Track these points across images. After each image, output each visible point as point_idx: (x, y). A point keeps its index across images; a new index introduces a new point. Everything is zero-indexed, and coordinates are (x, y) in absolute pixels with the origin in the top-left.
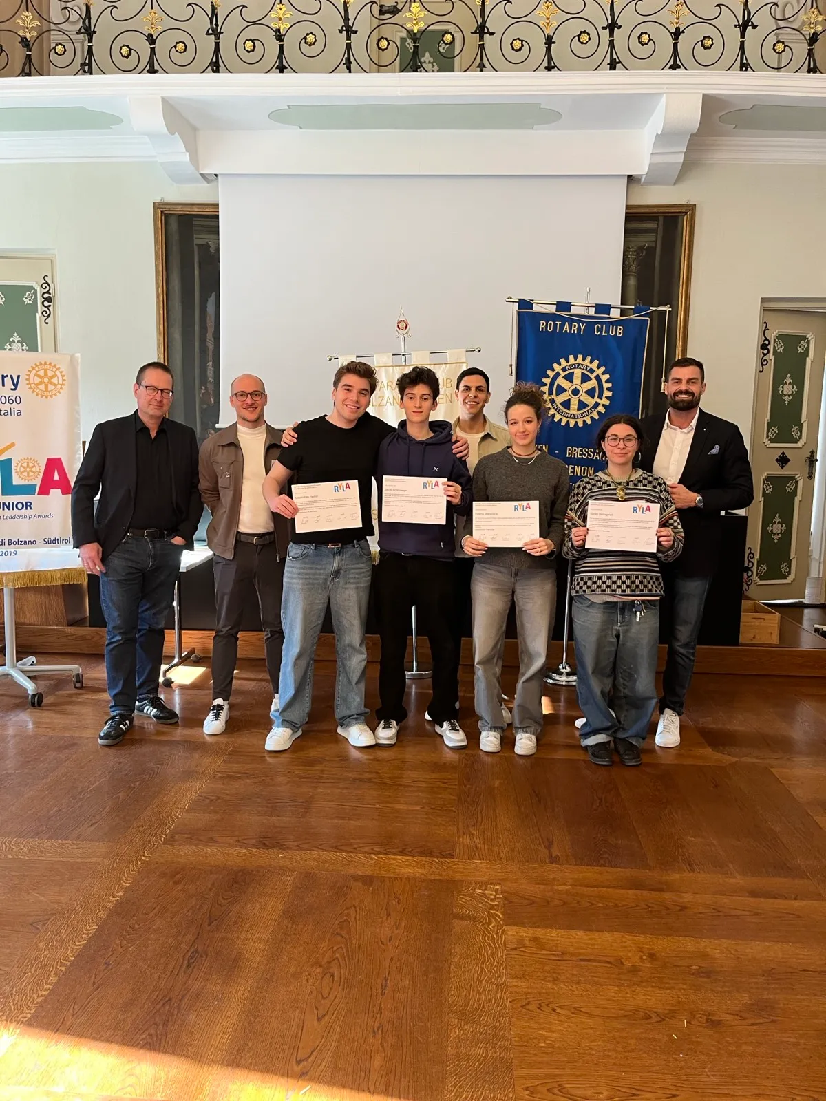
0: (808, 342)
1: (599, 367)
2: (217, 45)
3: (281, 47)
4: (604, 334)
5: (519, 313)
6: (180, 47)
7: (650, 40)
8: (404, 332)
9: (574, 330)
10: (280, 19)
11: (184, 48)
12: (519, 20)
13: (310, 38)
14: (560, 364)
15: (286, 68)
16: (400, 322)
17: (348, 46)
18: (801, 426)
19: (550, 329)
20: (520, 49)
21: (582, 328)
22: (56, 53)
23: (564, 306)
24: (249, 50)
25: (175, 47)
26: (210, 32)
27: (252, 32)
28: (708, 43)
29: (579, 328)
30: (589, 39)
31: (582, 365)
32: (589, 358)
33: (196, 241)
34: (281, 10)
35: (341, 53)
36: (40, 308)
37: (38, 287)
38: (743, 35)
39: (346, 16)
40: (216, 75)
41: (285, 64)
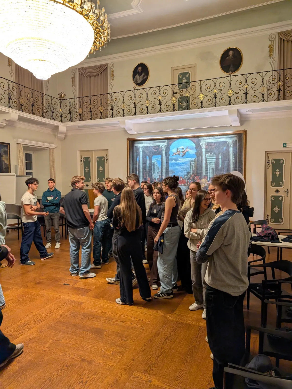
0: (284, 160)
2: (136, 110)
3: (148, 109)
7: (224, 99)
12: (196, 98)
13: (153, 107)
17: (161, 108)
18: (283, 182)
20: (196, 104)
22: (107, 114)
24: (142, 110)
25: (128, 111)
26: (134, 107)
27: (142, 106)
28: (238, 98)
30: (211, 100)
33: (135, 146)
34: (147, 102)
35: (159, 109)
36: (105, 161)
37: (105, 156)
38: (246, 95)
39: (160, 101)
40: (135, 116)
41: (148, 112)
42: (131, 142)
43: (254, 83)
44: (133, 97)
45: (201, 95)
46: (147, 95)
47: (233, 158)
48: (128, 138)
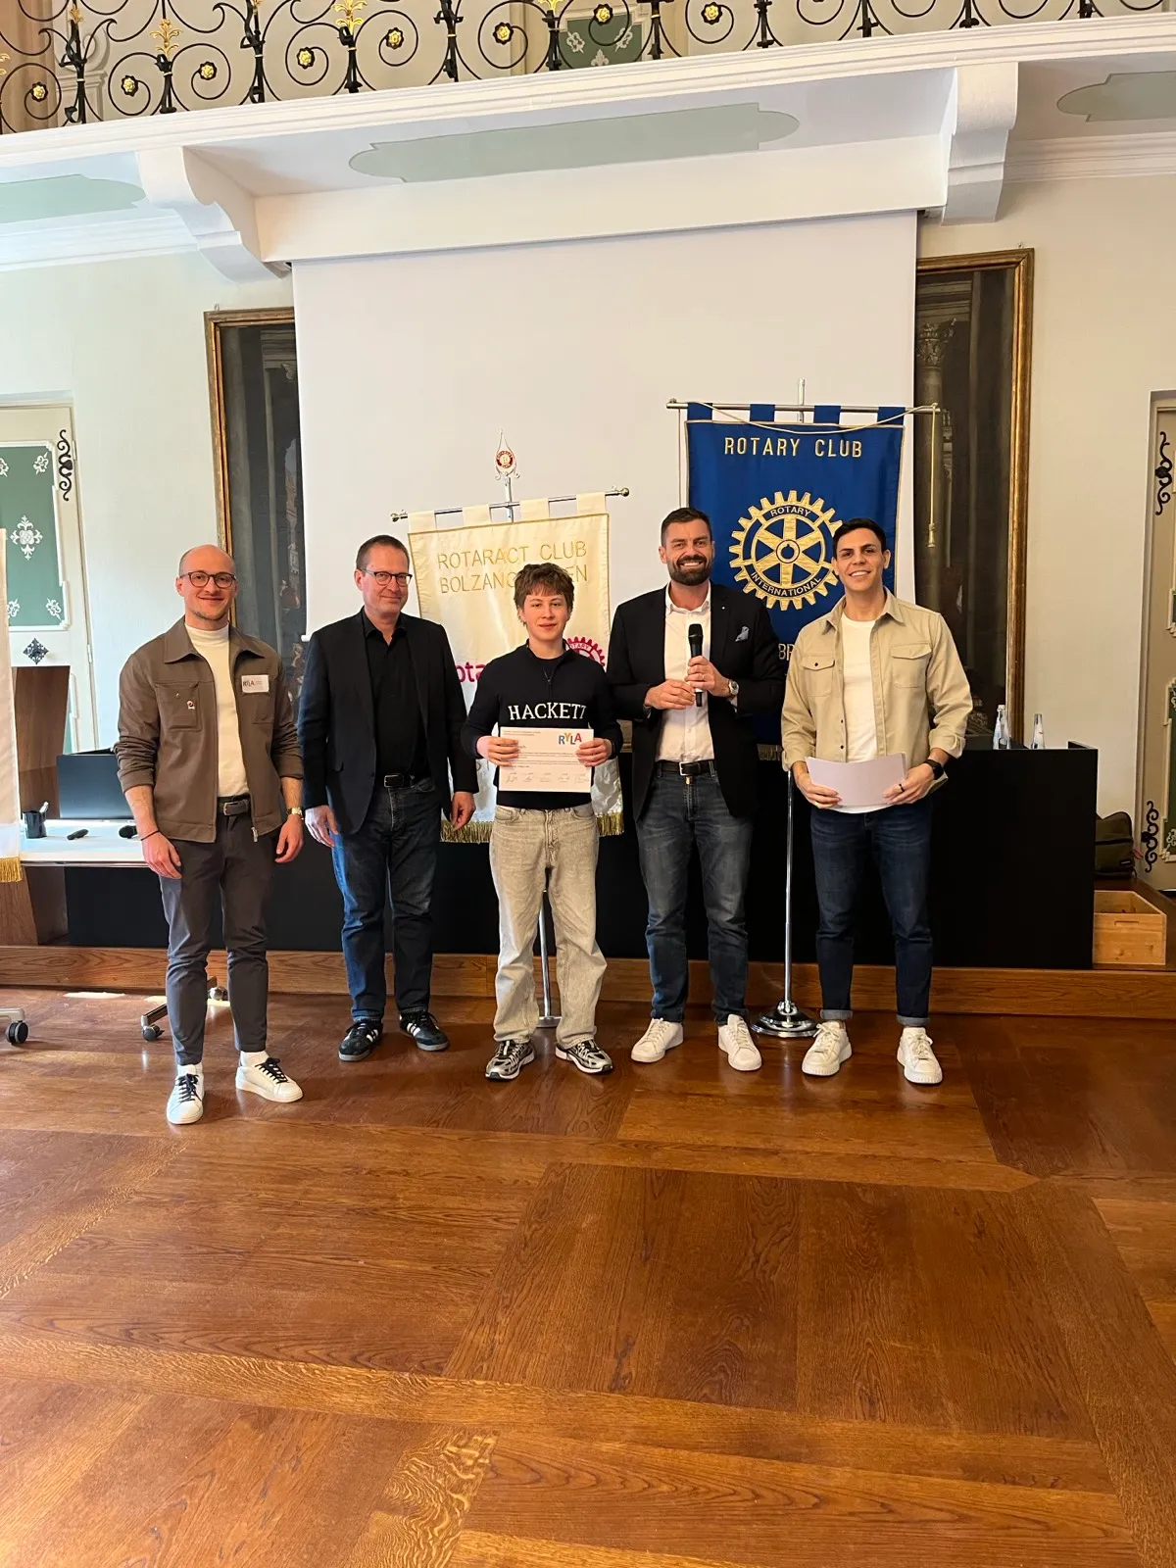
1: (824, 510)
2: (259, 61)
3: (352, 54)
4: (830, 455)
5: (689, 426)
6: (207, 70)
8: (510, 470)
9: (782, 450)
10: (348, 13)
11: (212, 71)
13: (394, 37)
14: (760, 508)
15: (360, 85)
16: (501, 454)
17: (452, 44)
19: (742, 450)
20: (717, 20)
21: (795, 446)
22: (34, 98)
23: (763, 412)
24: (306, 64)
25: (200, 71)
26: (246, 42)
27: (310, 37)
29: (789, 448)
31: (797, 507)
32: (807, 496)
33: (267, 365)
35: (441, 54)
36: (57, 478)
37: (52, 448)
40: (260, 106)
41: (359, 80)
42: (234, 344)
47: (945, 441)
48: (212, 309)
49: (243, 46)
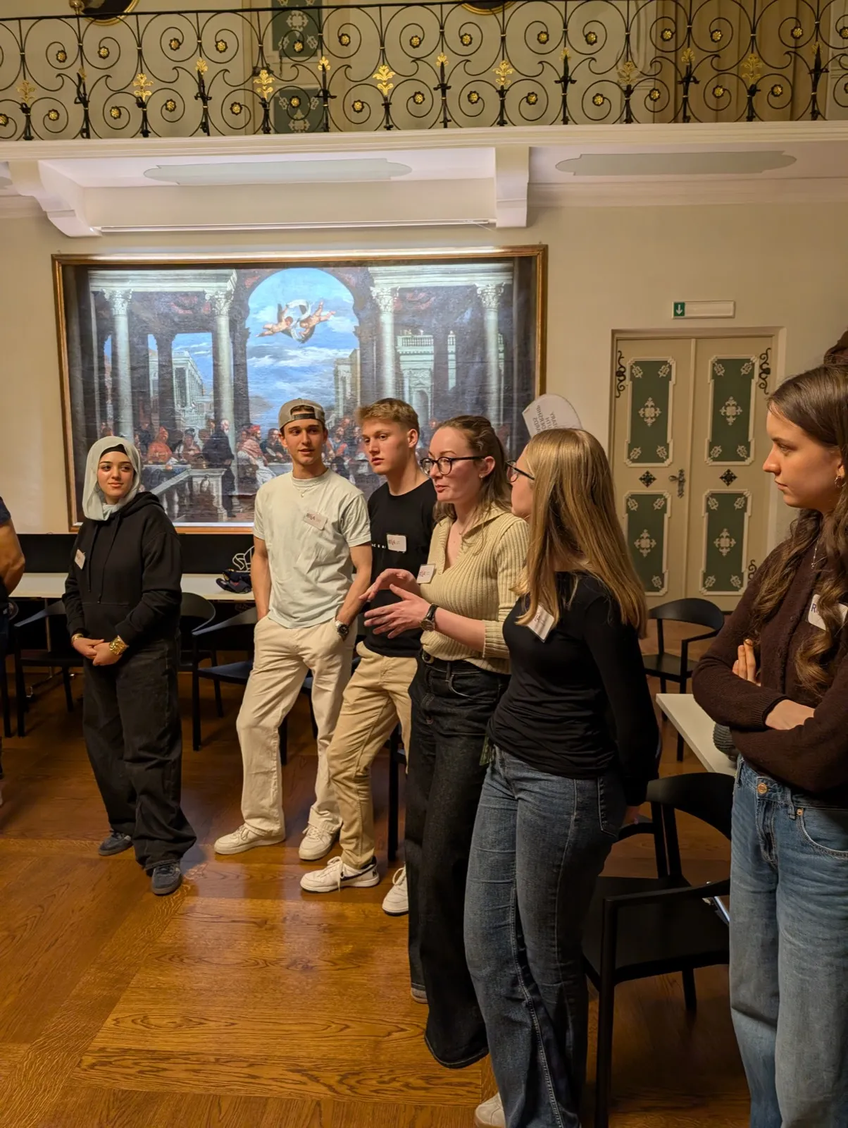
0: (670, 368)
2: (86, 112)
3: (145, 114)
7: (479, 98)
10: (142, 88)
11: (57, 116)
12: (360, 83)
13: (170, 105)
15: (150, 133)
17: (206, 112)
18: (667, 446)
20: (361, 111)
24: (116, 116)
26: (78, 100)
27: (121, 100)
28: (533, 99)
30: (424, 99)
33: (93, 290)
34: (142, 79)
35: (199, 118)
38: (565, 90)
39: (201, 83)
40: (87, 141)
41: (149, 129)
42: (71, 275)
43: (595, 42)
44: (72, 50)
45: (384, 74)
46: (140, 45)
47: (499, 352)
48: (57, 253)
49: (76, 103)
